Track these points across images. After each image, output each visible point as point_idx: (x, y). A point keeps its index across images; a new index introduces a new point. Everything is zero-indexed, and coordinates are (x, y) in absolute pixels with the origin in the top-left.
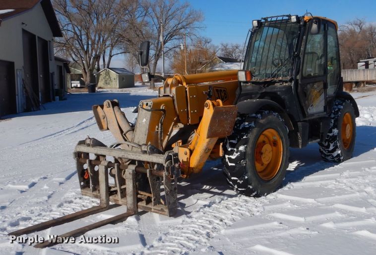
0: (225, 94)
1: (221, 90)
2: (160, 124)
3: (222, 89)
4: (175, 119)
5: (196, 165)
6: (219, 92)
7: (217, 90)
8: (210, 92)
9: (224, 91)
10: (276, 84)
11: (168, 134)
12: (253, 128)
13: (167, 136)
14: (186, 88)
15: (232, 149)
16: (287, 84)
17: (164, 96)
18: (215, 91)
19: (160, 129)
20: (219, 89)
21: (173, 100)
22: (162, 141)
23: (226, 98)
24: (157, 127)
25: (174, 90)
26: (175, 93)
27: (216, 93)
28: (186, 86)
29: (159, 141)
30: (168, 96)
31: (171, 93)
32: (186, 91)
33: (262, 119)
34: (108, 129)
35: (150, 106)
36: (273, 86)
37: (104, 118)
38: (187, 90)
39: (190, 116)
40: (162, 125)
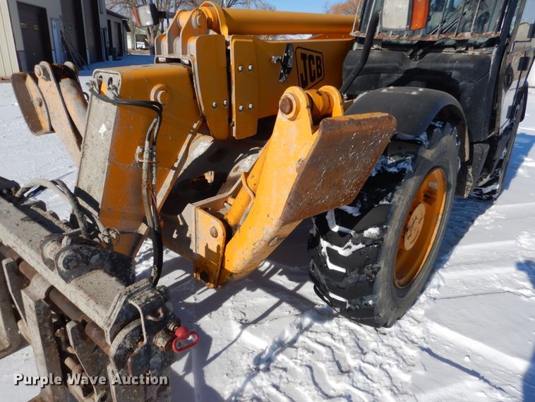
0: (319, 67)
1: (311, 57)
2: (147, 143)
3: (315, 55)
4: (195, 126)
5: (240, 268)
6: (307, 61)
7: (304, 56)
8: (287, 58)
9: (318, 58)
10: (446, 51)
11: (176, 165)
12: (411, 175)
13: (172, 173)
14: (227, 44)
15: (344, 229)
16: (477, 53)
17: (169, 61)
18: (299, 57)
19: (146, 156)
20: (308, 53)
21: (191, 76)
22: (152, 190)
23: (319, 75)
24: (139, 150)
25: (192, 43)
26: (194, 54)
27: (301, 62)
28: (228, 38)
29: (144, 192)
30: (178, 61)
31: (185, 52)
32: (228, 52)
33: (430, 147)
34: (52, 130)
35: (116, 89)
36: (439, 55)
37: (41, 105)
38: (231, 47)
39: (234, 119)
40: (153, 143)
